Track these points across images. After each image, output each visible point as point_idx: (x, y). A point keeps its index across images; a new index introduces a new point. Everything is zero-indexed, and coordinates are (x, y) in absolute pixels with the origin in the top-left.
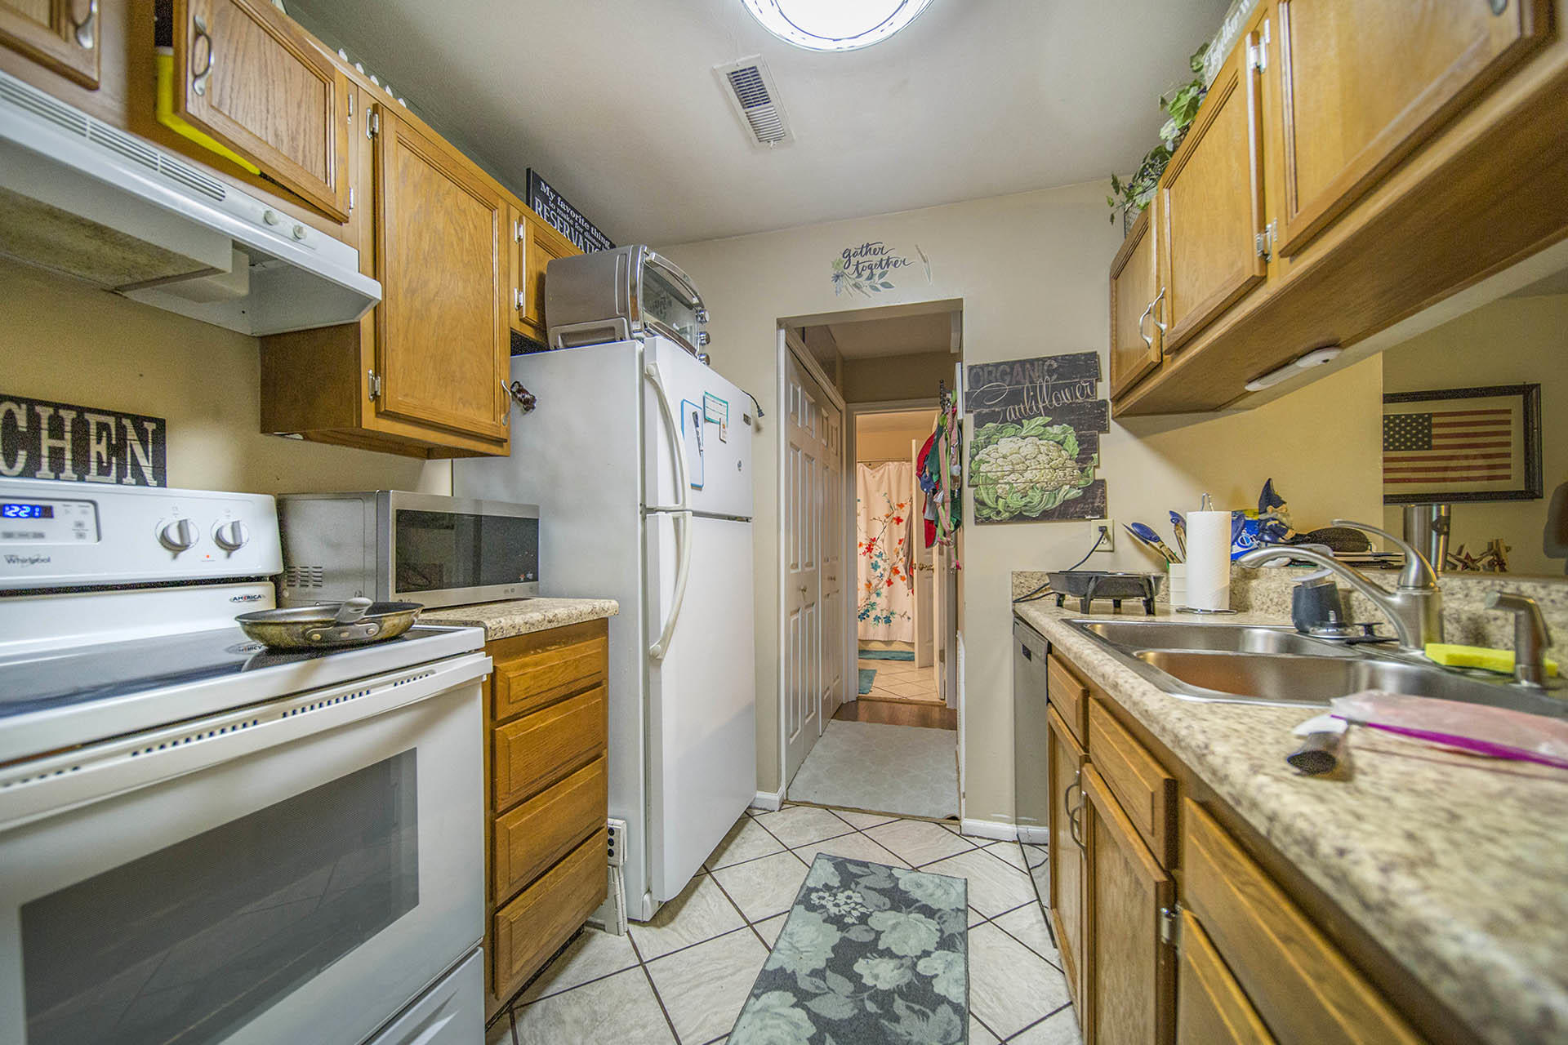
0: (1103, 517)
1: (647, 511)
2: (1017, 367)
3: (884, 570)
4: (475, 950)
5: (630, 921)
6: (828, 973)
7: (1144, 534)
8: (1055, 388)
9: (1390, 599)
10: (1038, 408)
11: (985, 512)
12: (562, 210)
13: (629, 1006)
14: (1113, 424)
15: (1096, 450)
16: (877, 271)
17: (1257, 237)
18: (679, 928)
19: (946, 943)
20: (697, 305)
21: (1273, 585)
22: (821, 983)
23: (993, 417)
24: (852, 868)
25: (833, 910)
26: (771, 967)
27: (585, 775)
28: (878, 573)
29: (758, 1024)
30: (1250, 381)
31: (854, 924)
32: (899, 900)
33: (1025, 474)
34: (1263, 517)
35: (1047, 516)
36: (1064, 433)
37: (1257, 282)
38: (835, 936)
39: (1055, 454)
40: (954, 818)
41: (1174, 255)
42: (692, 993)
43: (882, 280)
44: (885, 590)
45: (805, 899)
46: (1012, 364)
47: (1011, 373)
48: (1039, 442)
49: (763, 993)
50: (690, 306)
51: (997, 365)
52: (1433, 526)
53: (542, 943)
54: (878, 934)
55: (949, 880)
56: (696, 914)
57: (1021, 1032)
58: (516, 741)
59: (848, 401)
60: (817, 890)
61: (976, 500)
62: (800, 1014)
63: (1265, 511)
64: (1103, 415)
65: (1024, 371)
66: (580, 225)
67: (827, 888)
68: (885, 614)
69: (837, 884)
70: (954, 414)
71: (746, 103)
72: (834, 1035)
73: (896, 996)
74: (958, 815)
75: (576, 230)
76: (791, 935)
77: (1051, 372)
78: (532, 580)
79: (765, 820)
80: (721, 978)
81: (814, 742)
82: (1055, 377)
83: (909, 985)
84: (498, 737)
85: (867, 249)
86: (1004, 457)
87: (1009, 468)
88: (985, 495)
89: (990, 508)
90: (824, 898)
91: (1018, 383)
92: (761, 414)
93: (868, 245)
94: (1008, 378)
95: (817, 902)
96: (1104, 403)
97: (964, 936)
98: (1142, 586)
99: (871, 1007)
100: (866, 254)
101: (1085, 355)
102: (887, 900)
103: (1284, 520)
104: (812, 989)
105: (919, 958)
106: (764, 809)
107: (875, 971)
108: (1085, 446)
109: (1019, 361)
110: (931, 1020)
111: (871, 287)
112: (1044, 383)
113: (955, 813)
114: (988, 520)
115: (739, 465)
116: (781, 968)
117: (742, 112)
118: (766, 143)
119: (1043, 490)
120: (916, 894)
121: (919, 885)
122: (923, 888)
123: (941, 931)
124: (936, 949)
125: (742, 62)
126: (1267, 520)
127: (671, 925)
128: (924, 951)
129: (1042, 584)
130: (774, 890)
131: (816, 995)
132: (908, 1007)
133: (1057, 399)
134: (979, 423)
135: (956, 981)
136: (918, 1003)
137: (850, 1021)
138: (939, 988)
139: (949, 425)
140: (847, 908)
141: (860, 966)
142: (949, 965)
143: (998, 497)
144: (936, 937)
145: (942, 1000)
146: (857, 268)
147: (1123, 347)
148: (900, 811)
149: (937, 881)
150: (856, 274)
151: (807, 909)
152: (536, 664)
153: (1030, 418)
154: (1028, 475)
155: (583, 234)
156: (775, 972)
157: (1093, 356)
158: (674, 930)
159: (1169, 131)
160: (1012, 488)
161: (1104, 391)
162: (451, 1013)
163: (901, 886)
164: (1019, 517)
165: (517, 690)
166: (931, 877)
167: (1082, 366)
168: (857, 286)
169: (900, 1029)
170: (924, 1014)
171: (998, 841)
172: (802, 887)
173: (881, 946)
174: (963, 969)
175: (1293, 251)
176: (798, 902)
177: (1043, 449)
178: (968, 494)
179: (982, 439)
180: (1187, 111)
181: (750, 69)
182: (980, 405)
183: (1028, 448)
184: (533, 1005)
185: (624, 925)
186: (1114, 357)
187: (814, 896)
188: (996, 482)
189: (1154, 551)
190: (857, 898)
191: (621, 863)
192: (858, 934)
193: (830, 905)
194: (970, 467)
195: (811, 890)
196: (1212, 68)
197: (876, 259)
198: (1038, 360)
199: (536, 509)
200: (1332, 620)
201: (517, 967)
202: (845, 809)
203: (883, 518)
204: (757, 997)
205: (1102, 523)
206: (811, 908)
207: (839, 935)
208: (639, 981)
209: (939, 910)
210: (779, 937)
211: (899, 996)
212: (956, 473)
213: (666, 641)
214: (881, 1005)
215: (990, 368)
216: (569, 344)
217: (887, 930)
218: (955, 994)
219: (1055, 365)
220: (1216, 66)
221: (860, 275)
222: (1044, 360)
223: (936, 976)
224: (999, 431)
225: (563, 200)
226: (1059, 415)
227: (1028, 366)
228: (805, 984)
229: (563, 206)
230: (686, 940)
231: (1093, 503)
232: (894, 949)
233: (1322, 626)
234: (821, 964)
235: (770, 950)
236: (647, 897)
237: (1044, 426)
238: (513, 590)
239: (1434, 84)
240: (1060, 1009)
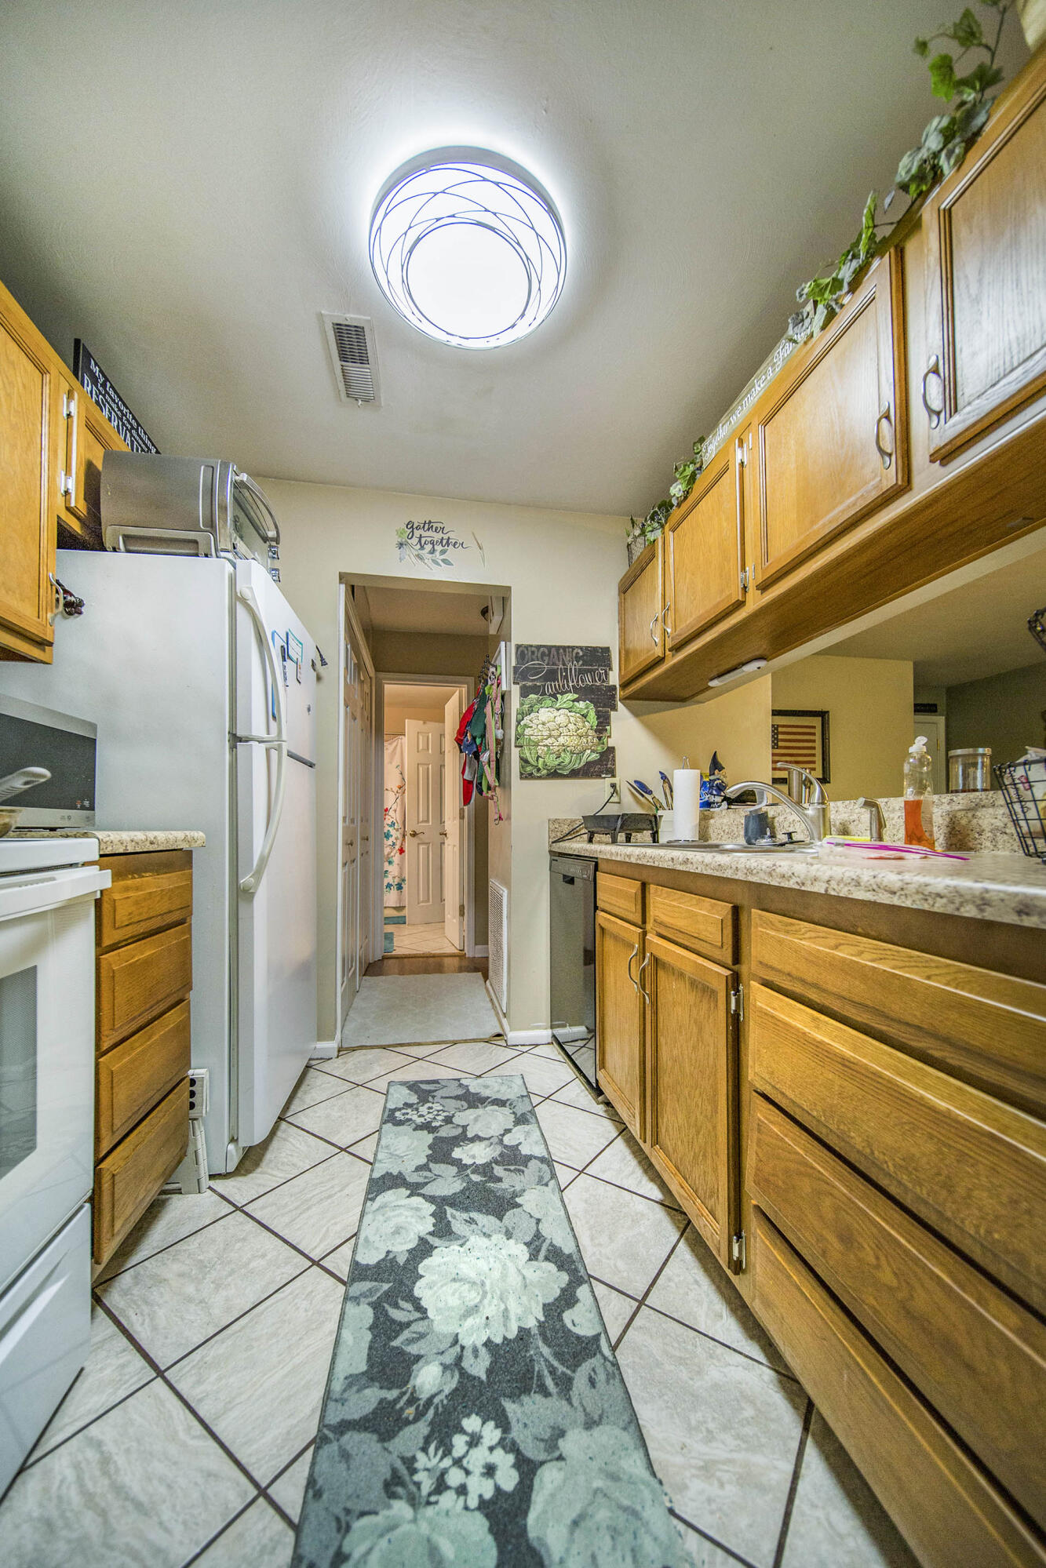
0: (614, 776)
1: (235, 739)
2: (553, 651)
3: (397, 839)
4: (81, 1207)
5: (212, 1177)
6: (431, 1165)
7: (642, 788)
8: (581, 672)
9: (806, 812)
10: (568, 686)
11: (529, 769)
12: (111, 397)
13: (238, 1245)
14: (620, 705)
15: (609, 724)
16: (439, 548)
17: (740, 575)
18: (270, 1171)
19: (521, 1120)
20: (272, 539)
21: (725, 821)
22: (428, 1174)
23: (535, 690)
24: (424, 1087)
25: (419, 1121)
26: (376, 1175)
27: (173, 1018)
28: (390, 842)
29: (381, 1218)
30: (712, 679)
31: (441, 1126)
32: (474, 1101)
33: (559, 739)
34: (712, 778)
35: (575, 774)
36: (587, 708)
37: (739, 605)
38: (429, 1138)
39: (581, 724)
40: (499, 1035)
41: (677, 581)
42: (305, 1215)
43: (442, 557)
44: (396, 858)
45: (390, 1118)
46: (549, 648)
47: (549, 655)
48: (569, 714)
49: (376, 1196)
50: (265, 539)
51: (539, 647)
52: (804, 782)
53: (139, 1200)
54: (465, 1128)
55: (510, 1078)
56: (283, 1155)
57: (591, 1162)
58: (118, 970)
59: (377, 670)
60: (400, 1109)
61: (521, 759)
62: (417, 1201)
63: (714, 774)
64: (613, 697)
65: (558, 654)
66: (128, 420)
67: (407, 1105)
68: (397, 881)
69: (416, 1101)
70: (499, 685)
71: (343, 357)
72: (452, 1205)
73: (494, 1165)
74: (501, 1032)
75: (123, 424)
76: (387, 1147)
77: (578, 658)
78: (87, 809)
79: (326, 1067)
80: (330, 1197)
81: (354, 996)
82: (581, 663)
83: (501, 1155)
84: (104, 964)
85: (429, 525)
86: (543, 724)
87: (547, 733)
88: (528, 755)
89: (532, 765)
90: (407, 1114)
91: (554, 664)
92: (324, 663)
93: (430, 522)
94: (546, 659)
95: (402, 1118)
96: (614, 688)
97: (532, 1112)
98: (651, 821)
99: (476, 1178)
100: (428, 529)
101: (601, 648)
102: (464, 1103)
103: (724, 780)
104: (421, 1180)
105: (503, 1135)
106: (321, 1059)
107: (472, 1153)
108: (601, 720)
109: (555, 646)
110: (526, 1173)
111: (433, 560)
112: (574, 666)
113: (500, 1031)
114: (530, 776)
115: (309, 710)
116: (387, 1173)
117: (338, 363)
118: (353, 400)
119: (572, 753)
120: (485, 1093)
121: (487, 1087)
122: (489, 1087)
123: (514, 1113)
124: (514, 1126)
125: (351, 318)
126: (715, 780)
127: (259, 1170)
128: (505, 1130)
129: (571, 828)
130: (357, 1118)
131: (426, 1183)
132: (505, 1169)
133: (582, 682)
134: (525, 693)
135: (536, 1143)
136: (512, 1164)
137: (462, 1192)
138: (525, 1150)
139: (494, 695)
140: (431, 1116)
141: (457, 1153)
142: (528, 1133)
143: (538, 757)
144: (512, 1118)
145: (530, 1158)
146: (420, 541)
147: (630, 646)
148: (451, 1038)
149: (500, 1080)
150: (419, 546)
151: (394, 1125)
152: (137, 889)
153: (562, 694)
154: (561, 740)
155: (130, 432)
156: (383, 1177)
157: (607, 650)
158: (261, 1173)
159: (677, 490)
160: (549, 750)
161: (614, 679)
162: (63, 1277)
163: (472, 1090)
164: (554, 774)
165: (122, 915)
166: (493, 1079)
167: (597, 657)
168: (419, 556)
169: (503, 1185)
170: (519, 1170)
171: (537, 1045)
172: (384, 1111)
173: (470, 1135)
174: (539, 1134)
175: (764, 587)
176: (384, 1122)
177: (572, 719)
178: (515, 753)
179: (526, 707)
180: (689, 479)
181: (356, 327)
182: (525, 678)
183: (561, 718)
184: (120, 1276)
185: (206, 1182)
186: (623, 652)
187: (398, 1114)
188: (537, 744)
189: (646, 802)
190: (437, 1107)
191: (204, 1115)
192: (446, 1132)
193: (415, 1117)
194: (517, 730)
195: (393, 1111)
196: (708, 455)
197: (437, 536)
198: (569, 647)
199: (93, 727)
200: (768, 834)
201: (118, 1225)
202: (401, 1045)
203: (395, 789)
204: (373, 1200)
205: (613, 780)
206: (400, 1123)
207: (431, 1136)
208: (241, 1223)
209: (508, 1100)
210: (377, 1151)
211: (496, 1164)
212: (500, 737)
213: (258, 874)
214: (484, 1174)
215: (533, 649)
216: (131, 548)
217: (471, 1123)
218: (539, 1151)
219: (581, 654)
220: (710, 455)
221: (422, 548)
222: (573, 648)
223: (520, 1143)
224: (540, 702)
225: (112, 386)
226: (585, 693)
227: (561, 651)
228: (413, 1178)
229: (111, 392)
230: (281, 1178)
231: (607, 765)
232: (480, 1134)
233: (763, 838)
234: (425, 1160)
235: (371, 1164)
236: (231, 1147)
237: (573, 701)
238: (69, 818)
239: (852, 499)
240: (613, 1141)
